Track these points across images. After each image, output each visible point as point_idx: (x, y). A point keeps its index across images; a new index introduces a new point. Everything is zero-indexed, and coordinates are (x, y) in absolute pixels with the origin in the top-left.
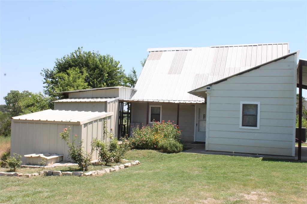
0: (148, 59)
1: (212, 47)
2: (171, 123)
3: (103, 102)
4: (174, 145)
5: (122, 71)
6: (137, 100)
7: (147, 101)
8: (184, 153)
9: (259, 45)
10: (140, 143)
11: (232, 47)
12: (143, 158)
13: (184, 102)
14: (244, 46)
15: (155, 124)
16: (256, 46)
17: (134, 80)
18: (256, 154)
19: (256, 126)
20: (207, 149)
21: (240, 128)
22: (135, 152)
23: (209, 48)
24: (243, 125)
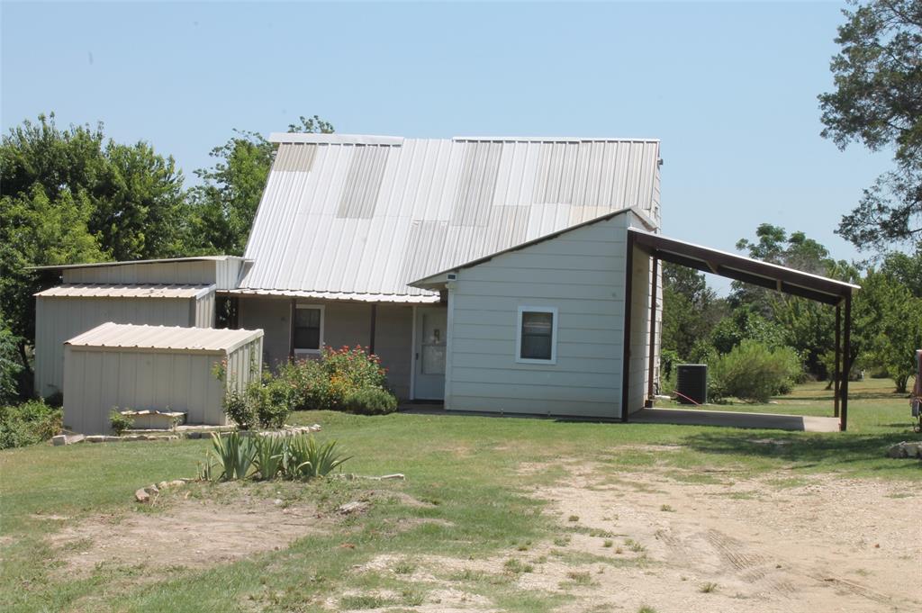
0: (274, 167)
1: (457, 141)
2: (363, 352)
3: (187, 298)
4: (378, 398)
9: (583, 142)
11: (513, 144)
13: (390, 300)
14: (544, 142)
16: (576, 145)
18: (546, 416)
19: (549, 357)
20: (447, 407)
21: (517, 362)
23: (449, 141)
24: (523, 356)
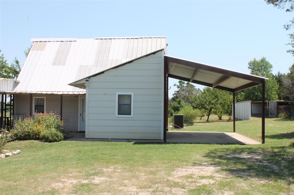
0: (31, 49)
1: (96, 39)
2: (53, 114)
4: (55, 134)
5: (4, 61)
6: (20, 92)
7: (30, 92)
8: (65, 141)
9: (140, 38)
10: (22, 134)
11: (115, 39)
12: (25, 148)
13: (67, 93)
14: (126, 39)
15: (38, 116)
16: (138, 39)
17: (18, 70)
18: (129, 139)
19: (130, 114)
20: (87, 137)
21: (116, 116)
22: (17, 143)
23: (93, 39)
24: (119, 114)
